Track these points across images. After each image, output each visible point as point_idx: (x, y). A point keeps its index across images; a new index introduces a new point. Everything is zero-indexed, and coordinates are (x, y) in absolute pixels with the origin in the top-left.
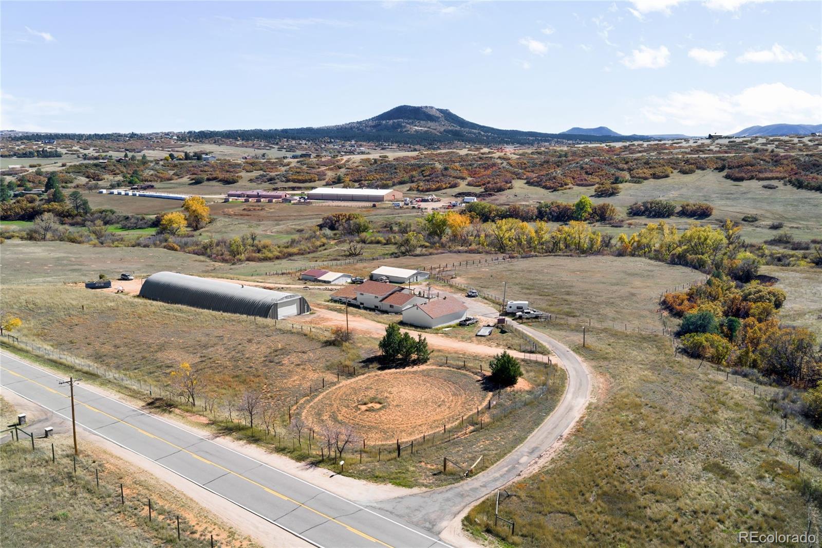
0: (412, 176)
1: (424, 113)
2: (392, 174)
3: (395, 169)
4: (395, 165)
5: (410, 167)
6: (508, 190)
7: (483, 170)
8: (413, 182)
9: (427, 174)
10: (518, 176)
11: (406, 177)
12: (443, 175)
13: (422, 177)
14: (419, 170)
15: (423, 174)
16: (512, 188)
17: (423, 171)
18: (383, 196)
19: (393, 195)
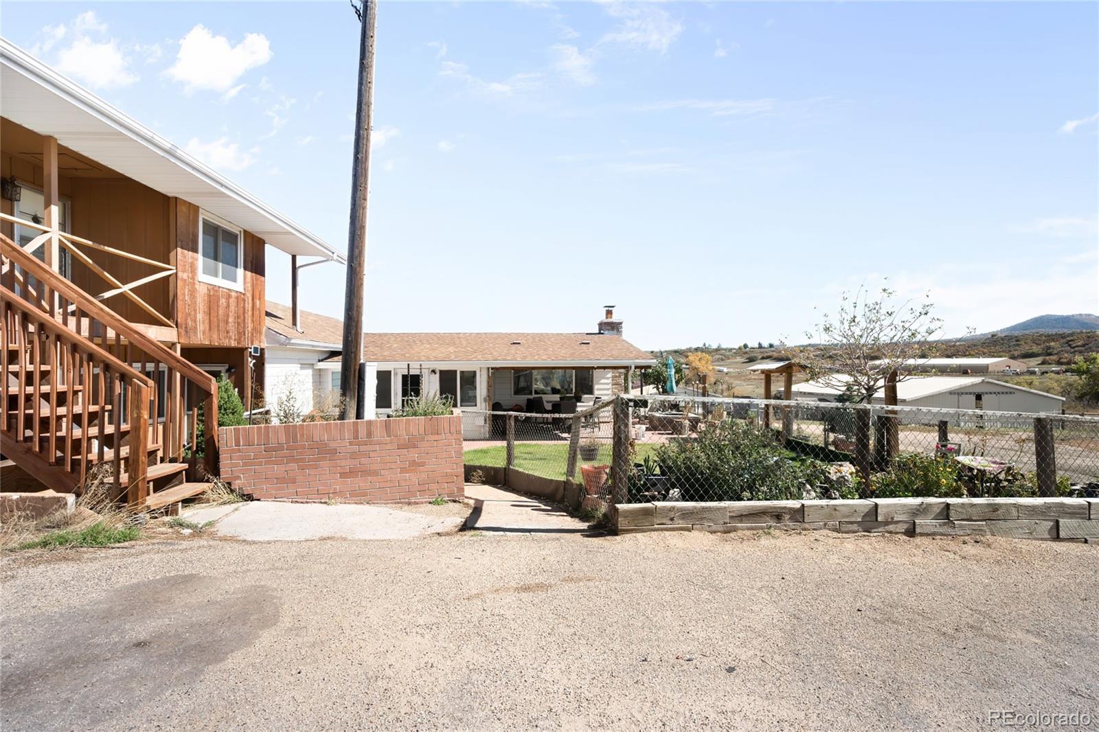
0: (1049, 348)
2: (1010, 347)
5: (1044, 338)
8: (1049, 354)
9: (1079, 344)
11: (1036, 349)
13: (1068, 348)
14: (1063, 341)
17: (1072, 340)
18: (988, 365)
19: (1007, 366)
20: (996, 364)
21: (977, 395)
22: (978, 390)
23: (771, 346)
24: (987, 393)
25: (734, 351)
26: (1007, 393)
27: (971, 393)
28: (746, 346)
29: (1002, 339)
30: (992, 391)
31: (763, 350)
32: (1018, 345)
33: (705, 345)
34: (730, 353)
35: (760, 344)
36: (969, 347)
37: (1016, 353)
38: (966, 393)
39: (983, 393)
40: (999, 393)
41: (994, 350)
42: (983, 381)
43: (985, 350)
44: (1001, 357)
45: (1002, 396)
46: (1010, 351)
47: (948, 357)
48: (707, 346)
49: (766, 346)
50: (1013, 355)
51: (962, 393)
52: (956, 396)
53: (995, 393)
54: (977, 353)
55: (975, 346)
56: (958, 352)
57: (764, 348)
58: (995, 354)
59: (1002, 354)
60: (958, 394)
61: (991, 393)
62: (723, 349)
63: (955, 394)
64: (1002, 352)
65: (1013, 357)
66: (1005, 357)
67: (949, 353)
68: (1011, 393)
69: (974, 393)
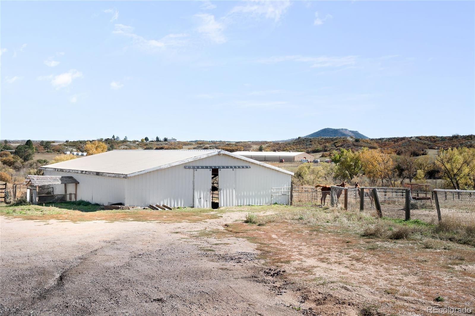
0: (325, 147)
1: (341, 133)
2: (307, 145)
3: (311, 142)
4: (310, 139)
5: (324, 141)
6: (422, 156)
7: (393, 143)
8: (326, 151)
9: (340, 145)
10: (430, 146)
11: (320, 147)
12: (354, 145)
13: (334, 147)
14: (332, 143)
15: (335, 145)
16: (426, 154)
17: (336, 143)
18: (294, 156)
19: (304, 158)
20: (299, 156)
21: (213, 170)
22: (215, 164)
23: (166, 140)
24: (223, 167)
25: (137, 143)
26: (243, 167)
27: (207, 167)
28: (146, 139)
29: (303, 141)
30: (229, 165)
31: (159, 143)
32: (311, 144)
33: (114, 137)
34: (134, 145)
35: (157, 138)
36: (286, 145)
37: (310, 150)
38: (202, 167)
39: (219, 167)
40: (235, 167)
41: (299, 148)
42: (219, 154)
43: (295, 147)
44: (302, 151)
45: (238, 170)
46: (307, 148)
47: (275, 151)
48: (115, 137)
49: (162, 140)
50: (308, 151)
51: (198, 167)
52: (192, 170)
53: (231, 167)
54: (290, 149)
55: (289, 144)
56: (280, 148)
57: (161, 141)
58: (299, 150)
59: (302, 150)
60: (194, 168)
61: (227, 167)
62: (128, 141)
63: (189, 168)
64: (303, 148)
65: (308, 152)
66: (304, 151)
67: (275, 148)
68: (247, 167)
69: (211, 167)
